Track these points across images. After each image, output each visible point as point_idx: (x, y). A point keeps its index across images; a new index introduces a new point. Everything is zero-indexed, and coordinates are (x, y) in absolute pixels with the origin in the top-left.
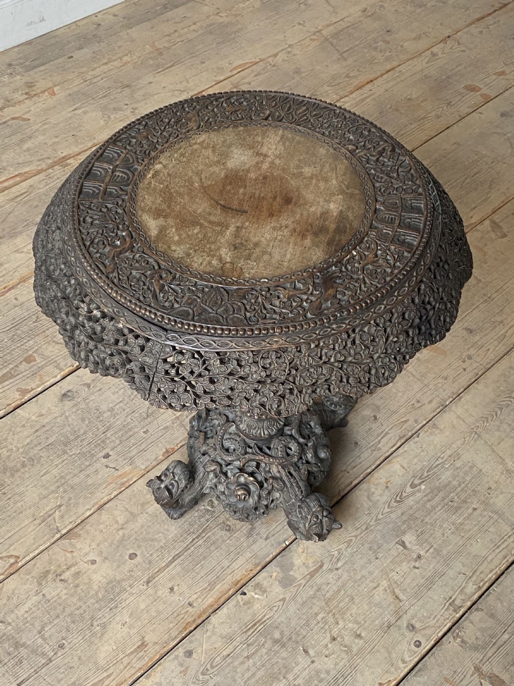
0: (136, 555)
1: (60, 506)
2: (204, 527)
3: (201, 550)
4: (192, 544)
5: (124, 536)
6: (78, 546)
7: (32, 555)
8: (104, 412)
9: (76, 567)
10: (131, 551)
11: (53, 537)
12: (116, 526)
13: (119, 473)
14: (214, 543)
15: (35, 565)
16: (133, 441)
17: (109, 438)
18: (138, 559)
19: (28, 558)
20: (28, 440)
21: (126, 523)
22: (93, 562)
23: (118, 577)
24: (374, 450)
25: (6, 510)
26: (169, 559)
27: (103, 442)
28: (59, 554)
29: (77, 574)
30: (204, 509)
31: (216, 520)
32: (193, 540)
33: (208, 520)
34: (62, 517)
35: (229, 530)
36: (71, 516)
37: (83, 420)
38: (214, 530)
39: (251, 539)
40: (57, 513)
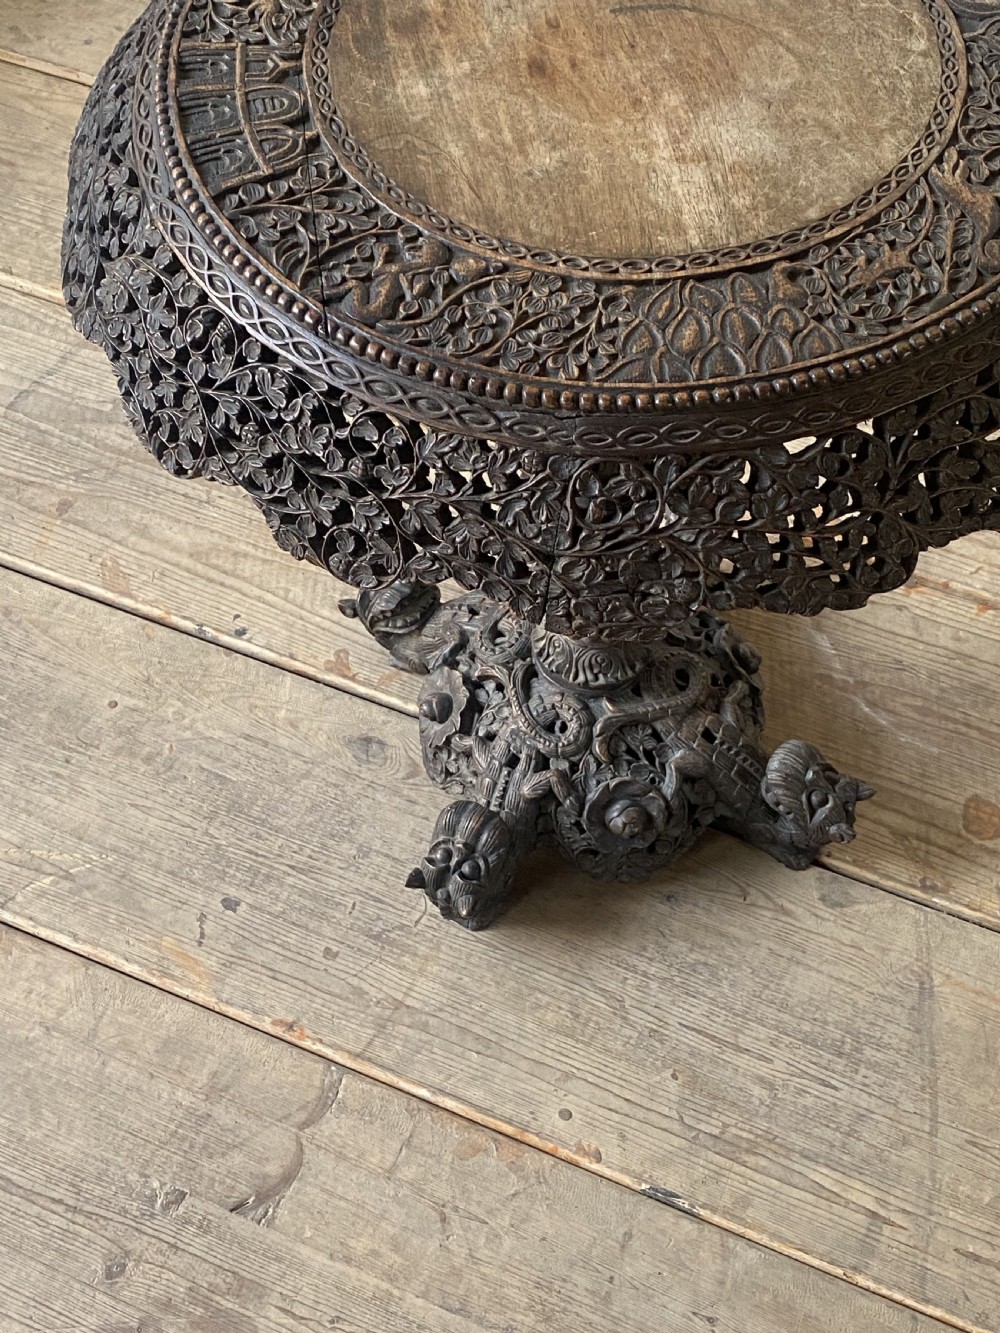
1: (68, 877)
2: (102, 1212)
3: (35, 1231)
4: (48, 1204)
5: (29, 1042)
8: (351, 841)
12: (51, 1014)
13: (193, 951)
14: (64, 1254)
16: (292, 939)
17: (281, 884)
20: (218, 734)
21: (62, 1033)
25: (27, 784)
27: (268, 878)
30: (154, 1190)
31: (131, 1231)
32: (60, 1202)
33: (122, 1212)
34: (42, 894)
35: (110, 1276)
36: (44, 910)
37: (311, 810)
38: (98, 1239)
40: (48, 880)
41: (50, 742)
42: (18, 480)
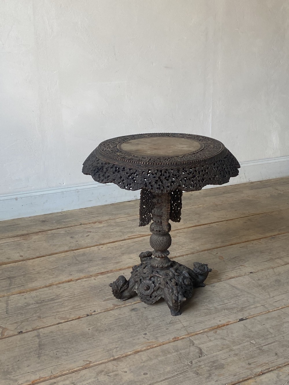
0: (147, 374)
1: (117, 348)
2: (185, 370)
3: (180, 379)
4: (177, 375)
5: (144, 365)
6: (121, 364)
7: (98, 363)
8: (150, 318)
9: (117, 372)
10: (145, 372)
11: (110, 358)
12: (141, 361)
13: (149, 341)
14: (188, 377)
15: (98, 367)
16: (160, 331)
17: (148, 328)
18: (148, 375)
19: (95, 363)
20: (111, 322)
21: (146, 361)
22: (126, 372)
23: (136, 380)
25: (92, 344)
26: (163, 379)
27: (145, 329)
28: (110, 366)
29: (116, 375)
30: (187, 364)
31: (192, 369)
32: (178, 374)
33: (187, 368)
34: (117, 351)
35: (197, 374)
36: (121, 352)
37: (139, 319)
38: (189, 373)
39: (208, 380)
40: (115, 350)
41: (87, 339)
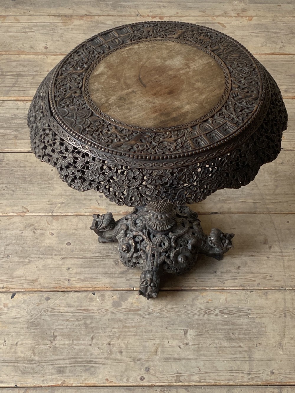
0: (70, 244)
1: (63, 203)
2: (108, 255)
3: (96, 263)
4: (96, 258)
5: (74, 233)
6: (54, 224)
7: (34, 214)
9: (44, 231)
10: (70, 242)
11: (48, 213)
12: (75, 227)
13: (99, 207)
14: (105, 264)
15: (32, 219)
18: (69, 247)
19: (31, 214)
21: (80, 229)
22: (52, 234)
23: (55, 248)
24: (221, 282)
25: (43, 190)
26: (80, 256)
28: (44, 223)
29: (42, 234)
30: (116, 248)
31: (116, 256)
32: (98, 256)
33: (112, 253)
34: (60, 208)
35: (116, 264)
36: (62, 210)
38: (110, 259)
39: (121, 275)
40: (59, 205)
41: (43, 181)
42: (2, 135)
